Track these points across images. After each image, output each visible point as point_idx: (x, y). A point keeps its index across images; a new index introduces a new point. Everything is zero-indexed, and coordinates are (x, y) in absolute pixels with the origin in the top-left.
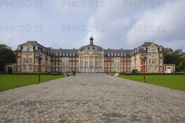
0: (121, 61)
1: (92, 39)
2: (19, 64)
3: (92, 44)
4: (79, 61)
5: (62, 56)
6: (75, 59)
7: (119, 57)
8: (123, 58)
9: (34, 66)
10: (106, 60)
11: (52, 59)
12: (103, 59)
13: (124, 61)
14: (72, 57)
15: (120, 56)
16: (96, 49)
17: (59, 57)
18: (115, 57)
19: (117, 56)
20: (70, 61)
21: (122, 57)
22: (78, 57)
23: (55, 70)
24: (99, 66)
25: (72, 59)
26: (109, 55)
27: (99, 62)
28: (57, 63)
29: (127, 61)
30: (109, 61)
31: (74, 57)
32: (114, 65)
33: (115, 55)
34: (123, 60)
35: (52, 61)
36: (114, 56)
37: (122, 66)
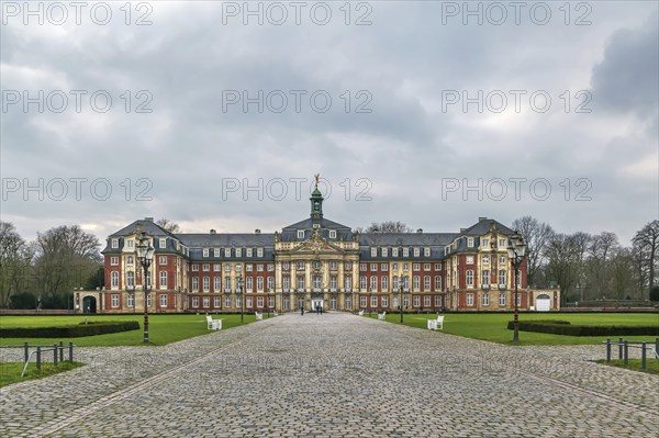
0: (414, 273)
1: (317, 199)
2: (115, 288)
3: (317, 216)
4: (279, 274)
5: (223, 259)
6: (265, 268)
7: (406, 259)
8: (422, 264)
9: (158, 294)
10: (365, 269)
11: (190, 269)
12: (355, 266)
13: (422, 274)
14: (254, 261)
15: (411, 258)
16: (333, 234)
17: (212, 261)
18: (395, 259)
19: (400, 258)
20: (247, 274)
21: (417, 259)
22: (274, 262)
23: (201, 304)
24: (343, 290)
25: (255, 268)
26: (374, 253)
27: (341, 277)
28: (206, 282)
29: (432, 273)
30: (374, 273)
31: (260, 261)
32: (391, 287)
33: (395, 254)
34: (422, 269)
35: (191, 275)
36: (390, 258)
37: (417, 290)
